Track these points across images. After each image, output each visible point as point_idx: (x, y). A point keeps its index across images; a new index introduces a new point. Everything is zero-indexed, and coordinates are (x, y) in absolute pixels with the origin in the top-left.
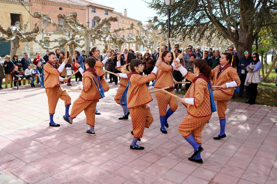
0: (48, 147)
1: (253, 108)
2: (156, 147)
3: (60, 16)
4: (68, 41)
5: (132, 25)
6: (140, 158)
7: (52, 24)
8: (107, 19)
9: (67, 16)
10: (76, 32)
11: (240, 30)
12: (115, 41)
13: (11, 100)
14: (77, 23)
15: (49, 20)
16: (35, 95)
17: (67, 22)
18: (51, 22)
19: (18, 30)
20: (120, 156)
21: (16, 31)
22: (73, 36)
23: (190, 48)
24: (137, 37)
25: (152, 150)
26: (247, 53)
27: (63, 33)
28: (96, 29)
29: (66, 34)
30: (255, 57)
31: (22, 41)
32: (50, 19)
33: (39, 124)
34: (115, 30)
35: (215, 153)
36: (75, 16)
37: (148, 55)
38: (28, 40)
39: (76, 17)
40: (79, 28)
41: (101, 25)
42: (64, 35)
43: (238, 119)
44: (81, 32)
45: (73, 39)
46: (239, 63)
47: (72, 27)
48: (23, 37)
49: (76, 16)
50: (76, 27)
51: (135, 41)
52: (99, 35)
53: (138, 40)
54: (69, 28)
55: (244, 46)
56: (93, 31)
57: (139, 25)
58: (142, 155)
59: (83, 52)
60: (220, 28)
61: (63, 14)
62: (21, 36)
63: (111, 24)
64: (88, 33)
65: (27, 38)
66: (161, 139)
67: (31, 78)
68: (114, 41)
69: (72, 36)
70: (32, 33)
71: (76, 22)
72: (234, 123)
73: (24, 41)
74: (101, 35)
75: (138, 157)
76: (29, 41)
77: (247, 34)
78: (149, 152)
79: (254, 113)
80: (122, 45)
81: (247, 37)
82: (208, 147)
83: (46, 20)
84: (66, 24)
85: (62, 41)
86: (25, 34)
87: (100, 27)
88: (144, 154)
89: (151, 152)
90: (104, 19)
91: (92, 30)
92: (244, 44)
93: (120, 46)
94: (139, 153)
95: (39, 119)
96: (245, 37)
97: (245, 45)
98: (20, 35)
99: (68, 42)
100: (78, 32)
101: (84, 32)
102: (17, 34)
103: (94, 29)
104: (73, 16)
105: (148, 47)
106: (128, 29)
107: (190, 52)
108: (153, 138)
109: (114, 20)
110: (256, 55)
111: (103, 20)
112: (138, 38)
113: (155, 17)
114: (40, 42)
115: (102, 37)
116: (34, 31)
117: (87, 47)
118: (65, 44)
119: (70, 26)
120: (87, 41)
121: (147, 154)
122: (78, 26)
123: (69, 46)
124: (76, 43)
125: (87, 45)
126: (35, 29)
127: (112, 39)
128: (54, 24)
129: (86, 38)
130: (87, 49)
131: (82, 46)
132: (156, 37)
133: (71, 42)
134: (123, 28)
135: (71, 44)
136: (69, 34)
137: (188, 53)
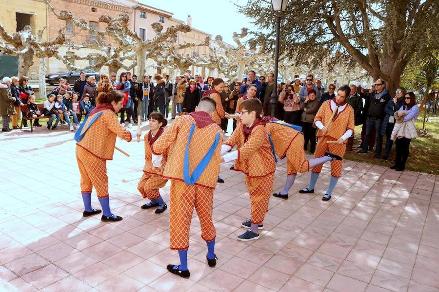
2: (286, 244)
3: (103, 18)
4: (109, 59)
5: (208, 39)
6: (265, 265)
7: (88, 31)
8: (175, 27)
9: (115, 19)
10: (123, 46)
11: (383, 56)
12: (179, 62)
13: (24, 151)
14: (128, 32)
15: (84, 25)
16: (61, 143)
17: (112, 29)
18: (87, 27)
19: (32, 37)
20: (231, 261)
21: (29, 39)
23: (311, 80)
24: (212, 57)
25: (280, 250)
26: (400, 92)
27: (98, 46)
28: (155, 42)
29: (102, 48)
30: (408, 98)
31: (39, 55)
32: (86, 23)
34: (180, 45)
35: (384, 257)
36: (126, 20)
38: (49, 55)
39: (127, 22)
41: (164, 36)
42: (99, 49)
43: (398, 195)
44: (132, 45)
45: (116, 56)
47: (119, 37)
48: (40, 50)
49: (128, 20)
50: (123, 38)
52: (156, 51)
53: (213, 62)
54: (114, 38)
55: (389, 79)
56: (152, 45)
57: (218, 40)
59: (134, 77)
60: (351, 51)
61: (107, 16)
62: (38, 47)
64: (143, 48)
65: (46, 52)
67: (54, 115)
69: (115, 51)
70: (54, 43)
71: (127, 30)
72: (395, 203)
73: (41, 55)
74: (159, 52)
76: (50, 56)
77: (396, 63)
78: (277, 254)
79: (413, 185)
81: (395, 66)
83: (78, 24)
84: (110, 32)
85: (98, 59)
86: (43, 45)
87: (162, 39)
88: (270, 257)
89: (280, 253)
90: (170, 27)
91: (150, 43)
92: (389, 77)
94: (261, 254)
96: (392, 67)
97: (391, 78)
98: (36, 46)
99: (108, 61)
100: (128, 45)
101: (137, 46)
102: (31, 44)
104: (123, 19)
105: (226, 73)
106: (201, 45)
107: (309, 85)
109: (186, 29)
110: (410, 95)
111: (168, 28)
112: (213, 60)
113: (244, 28)
114: (64, 59)
115: (161, 54)
116: (57, 41)
117: (141, 70)
118: (103, 63)
119: (116, 36)
120: (141, 61)
121: (274, 257)
122: (128, 37)
123: (110, 66)
124: (120, 62)
125: (140, 67)
126: (58, 38)
127: (173, 59)
128: (91, 31)
129: (140, 56)
130: (141, 72)
131: (128, 68)
132: (243, 58)
133: (112, 61)
134: (193, 44)
135: (113, 64)
136: (108, 47)
137: (307, 86)
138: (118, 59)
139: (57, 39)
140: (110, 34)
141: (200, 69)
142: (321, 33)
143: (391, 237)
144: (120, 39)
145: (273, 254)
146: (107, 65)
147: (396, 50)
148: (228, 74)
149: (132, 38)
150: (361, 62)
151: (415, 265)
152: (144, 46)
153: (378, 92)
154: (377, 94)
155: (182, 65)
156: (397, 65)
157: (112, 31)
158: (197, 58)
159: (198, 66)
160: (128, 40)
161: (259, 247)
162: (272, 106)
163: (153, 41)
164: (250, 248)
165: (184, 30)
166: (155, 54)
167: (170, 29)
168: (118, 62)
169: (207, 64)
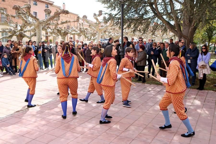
1: (202, 94)
2: (139, 134)
3: (15, 7)
4: (17, 32)
5: (78, 18)
7: (5, 15)
8: (59, 12)
9: (22, 7)
10: (26, 24)
11: (183, 25)
14: (31, 15)
15: (2, 11)
17: (20, 13)
18: (4, 12)
23: (141, 40)
24: (80, 29)
25: (136, 137)
27: (8, 23)
28: (47, 21)
29: (11, 25)
30: (204, 49)
34: (61, 22)
37: (100, 46)
39: (30, 9)
41: (53, 17)
42: (9, 25)
44: (33, 23)
45: (22, 30)
46: (186, 54)
49: (30, 7)
50: (27, 18)
51: (78, 33)
52: (47, 26)
53: (81, 32)
54: (22, 19)
55: (187, 38)
56: (45, 22)
57: (84, 18)
61: (18, 5)
63: (60, 17)
64: (39, 25)
66: (139, 126)
68: (59, 32)
69: (21, 27)
71: (30, 14)
74: (49, 27)
77: (190, 28)
79: (205, 98)
80: (66, 36)
81: (190, 30)
84: (19, 15)
85: (10, 32)
87: (51, 19)
88: (131, 141)
89: (136, 139)
91: (44, 21)
92: (187, 37)
93: (64, 37)
94: (125, 140)
96: (189, 31)
97: (189, 38)
100: (30, 23)
101: (36, 24)
103: (46, 21)
104: (27, 7)
105: (89, 38)
106: (74, 21)
107: (141, 43)
108: (131, 125)
110: (205, 47)
111: (55, 12)
112: (81, 30)
113: (100, 11)
117: (39, 38)
118: (13, 34)
119: (23, 18)
120: (39, 32)
121: (133, 141)
122: (30, 18)
123: (17, 36)
124: (24, 33)
125: (38, 36)
127: (57, 31)
128: (7, 15)
130: (39, 39)
131: (29, 37)
132: (100, 29)
133: (19, 33)
134: (70, 21)
135: (20, 35)
136: (16, 24)
137: (139, 44)
138: (22, 32)
140: (19, 17)
142: (146, 12)
143: (196, 126)
144: (26, 19)
145: (132, 139)
146: (16, 35)
147: (190, 21)
149: (32, 19)
150: (171, 29)
151: (210, 140)
152: (40, 23)
155: (62, 34)
156: (191, 30)
157: (20, 15)
158: (71, 29)
159: (72, 34)
160: (30, 20)
161: (123, 136)
162: (121, 57)
163: (46, 20)
164: (119, 137)
165: (65, 13)
166: (46, 28)
167: (57, 13)
168: (23, 33)
169: (77, 33)
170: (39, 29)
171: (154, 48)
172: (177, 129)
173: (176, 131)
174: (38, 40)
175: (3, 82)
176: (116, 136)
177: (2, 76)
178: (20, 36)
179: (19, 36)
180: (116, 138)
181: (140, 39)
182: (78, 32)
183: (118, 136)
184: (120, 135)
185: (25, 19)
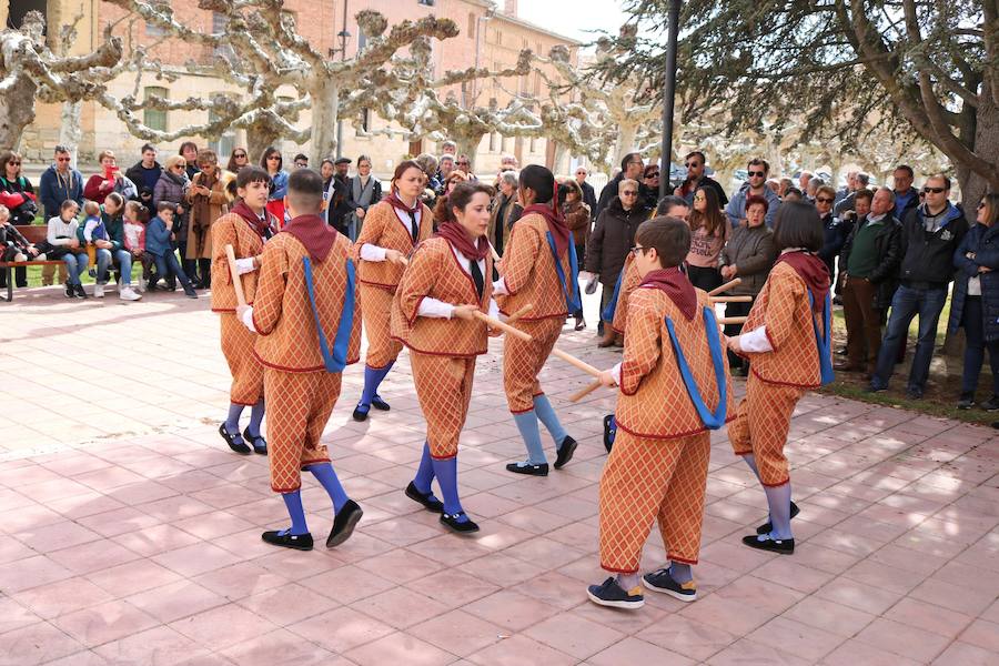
0: (99, 537)
2: (543, 571)
4: (245, 111)
5: (526, 55)
6: (465, 608)
7: (176, 34)
8: (412, 25)
9: (242, 1)
10: (277, 75)
12: (451, 122)
14: (281, 36)
15: (163, 15)
16: (77, 327)
17: (242, 27)
18: (174, 22)
19: (29, 47)
20: (385, 594)
21: (21, 51)
22: (269, 88)
23: (759, 174)
24: (545, 109)
25: (521, 583)
27: (229, 71)
28: (361, 64)
31: (47, 96)
32: (169, 11)
33: (79, 446)
34: (448, 73)
35: (784, 615)
36: (275, 5)
38: (72, 95)
39: (280, 11)
40: (293, 59)
41: (384, 48)
42: (230, 80)
44: (298, 72)
45: (263, 102)
46: (959, 249)
48: (50, 82)
49: (281, 4)
50: (277, 52)
51: (536, 130)
52: (378, 90)
53: (549, 122)
54: (249, 52)
56: (353, 71)
57: (557, 60)
58: (476, 597)
59: (300, 161)
62: (43, 74)
63: (430, 49)
64: (327, 80)
65: (65, 87)
66: (572, 542)
67: (70, 258)
68: (446, 121)
69: (262, 89)
70: (91, 64)
71: (279, 31)
73: (53, 96)
74: (386, 93)
75: (461, 602)
76: (74, 97)
78: (509, 589)
80: (478, 142)
82: (762, 589)
83: (149, 12)
84: (235, 37)
86: (57, 69)
87: (379, 56)
88: (484, 594)
89: (517, 587)
90: (399, 24)
91: (348, 68)
93: (470, 147)
94: (467, 587)
95: (82, 426)
98: (39, 71)
99: (245, 116)
100: (286, 73)
101: (311, 75)
102: (26, 66)
103: (355, 66)
105: (596, 155)
106: (508, 73)
107: (755, 188)
108: (540, 535)
109: (444, 29)
111: (395, 27)
112: (548, 116)
113: (625, 26)
114: (122, 107)
115: (390, 99)
116: (99, 57)
117: (321, 141)
118: (228, 120)
119: (253, 48)
120: (322, 116)
121: (498, 594)
123: (250, 129)
124: (279, 118)
125: (319, 132)
126: (103, 50)
127: (436, 113)
128: (184, 32)
129: (319, 102)
130: (320, 148)
131: (301, 136)
132: (629, 113)
133: (256, 115)
134: (485, 69)
135: (259, 124)
136: (250, 77)
137: (748, 191)
138: (273, 109)
139: (99, 52)
140: (235, 41)
141: (511, 142)
144: (266, 55)
145: (499, 588)
146: (241, 125)
148: (601, 160)
149: (298, 55)
152: (329, 76)
153: (933, 212)
154: (929, 216)
155: (462, 131)
157: (241, 33)
158: (508, 111)
159: (506, 133)
161: (471, 572)
163: (354, 61)
164: (448, 573)
165: (438, 32)
166: (376, 99)
167: (400, 29)
168: (273, 118)
169: (531, 130)
170: (322, 100)
171: (822, 216)
172: (732, 575)
173: (720, 583)
174: (318, 151)
175: (129, 321)
176: (439, 568)
177: (138, 296)
178: (259, 128)
179: (255, 128)
180: (432, 574)
181: (754, 168)
182: (533, 127)
183: (448, 568)
184: (462, 568)
185: (261, 52)
